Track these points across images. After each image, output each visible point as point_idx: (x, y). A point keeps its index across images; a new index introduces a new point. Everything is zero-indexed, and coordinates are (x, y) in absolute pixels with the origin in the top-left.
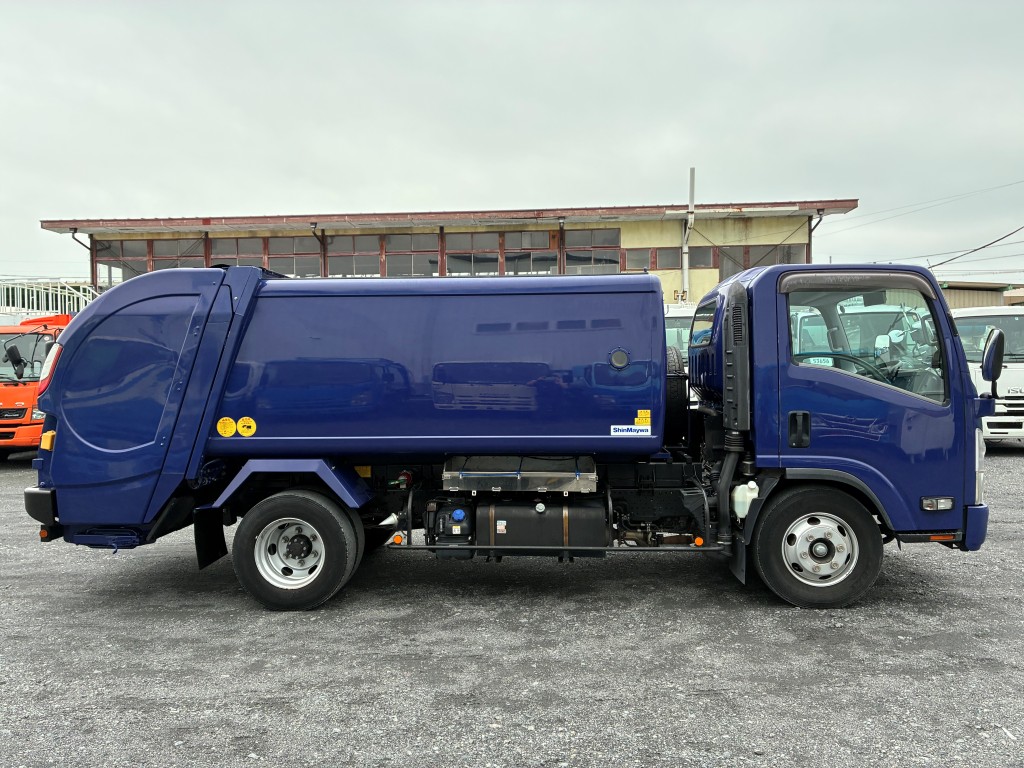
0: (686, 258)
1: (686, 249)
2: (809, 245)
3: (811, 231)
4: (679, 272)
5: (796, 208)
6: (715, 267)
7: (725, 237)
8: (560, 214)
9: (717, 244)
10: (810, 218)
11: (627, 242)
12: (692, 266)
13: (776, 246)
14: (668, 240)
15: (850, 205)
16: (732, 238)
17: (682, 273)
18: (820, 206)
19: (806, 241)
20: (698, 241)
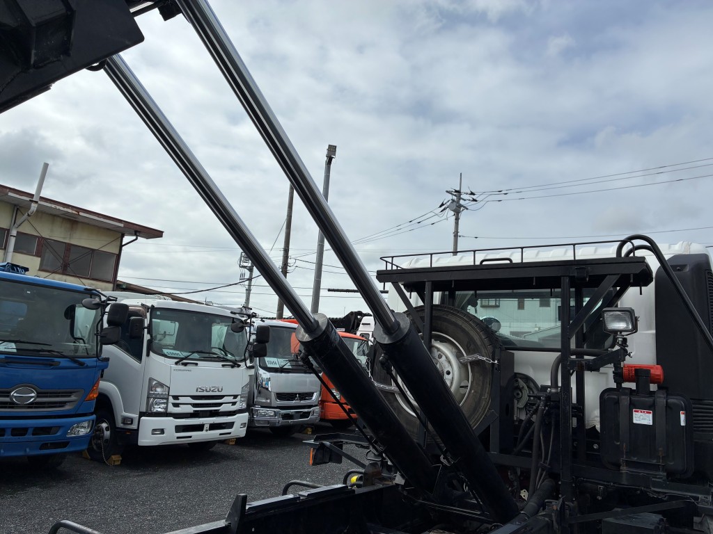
0: (12, 241)
1: (14, 233)
2: (119, 256)
3: (121, 246)
5: (122, 225)
6: (37, 255)
7: (52, 231)
10: (123, 236)
12: (16, 250)
13: (93, 250)
15: (157, 234)
16: (57, 234)
17: (5, 254)
18: (138, 229)
19: (117, 253)
20: (26, 229)
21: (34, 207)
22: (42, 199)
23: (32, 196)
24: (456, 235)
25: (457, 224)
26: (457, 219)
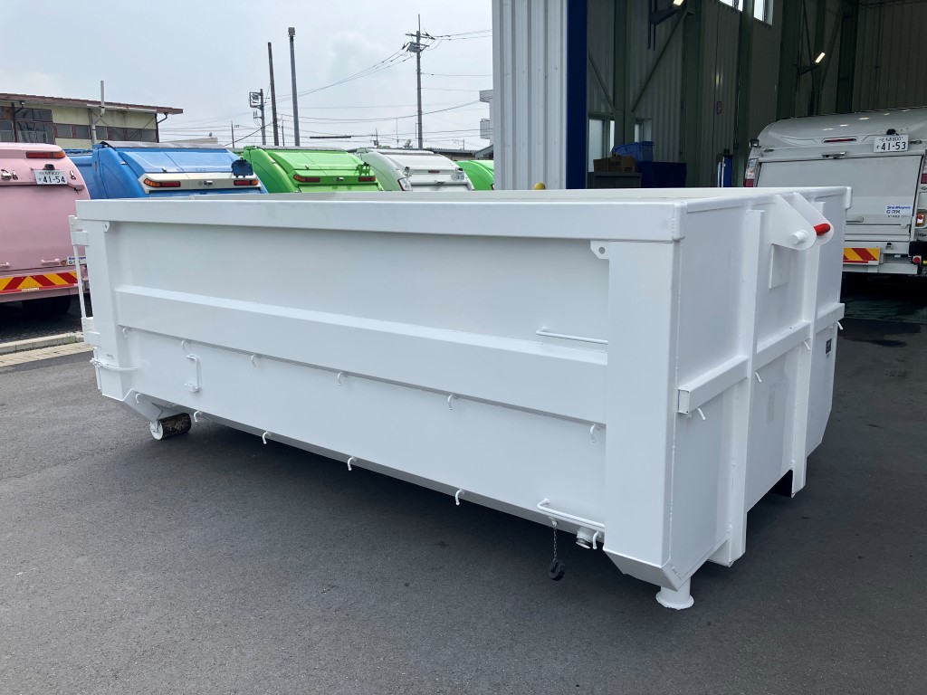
0: (95, 132)
1: (94, 128)
2: (157, 130)
3: (157, 123)
4: (90, 141)
5: (155, 111)
6: (109, 139)
7: (113, 121)
8: (21, 99)
9: (110, 124)
10: (156, 115)
11: (57, 118)
12: (98, 138)
13: (140, 129)
14: (82, 120)
15: (180, 111)
16: (116, 123)
17: (93, 142)
18: (166, 111)
19: (155, 128)
20: (100, 124)
21: (103, 110)
22: (107, 103)
23: (99, 103)
24: (419, 73)
25: (419, 62)
26: (419, 58)
